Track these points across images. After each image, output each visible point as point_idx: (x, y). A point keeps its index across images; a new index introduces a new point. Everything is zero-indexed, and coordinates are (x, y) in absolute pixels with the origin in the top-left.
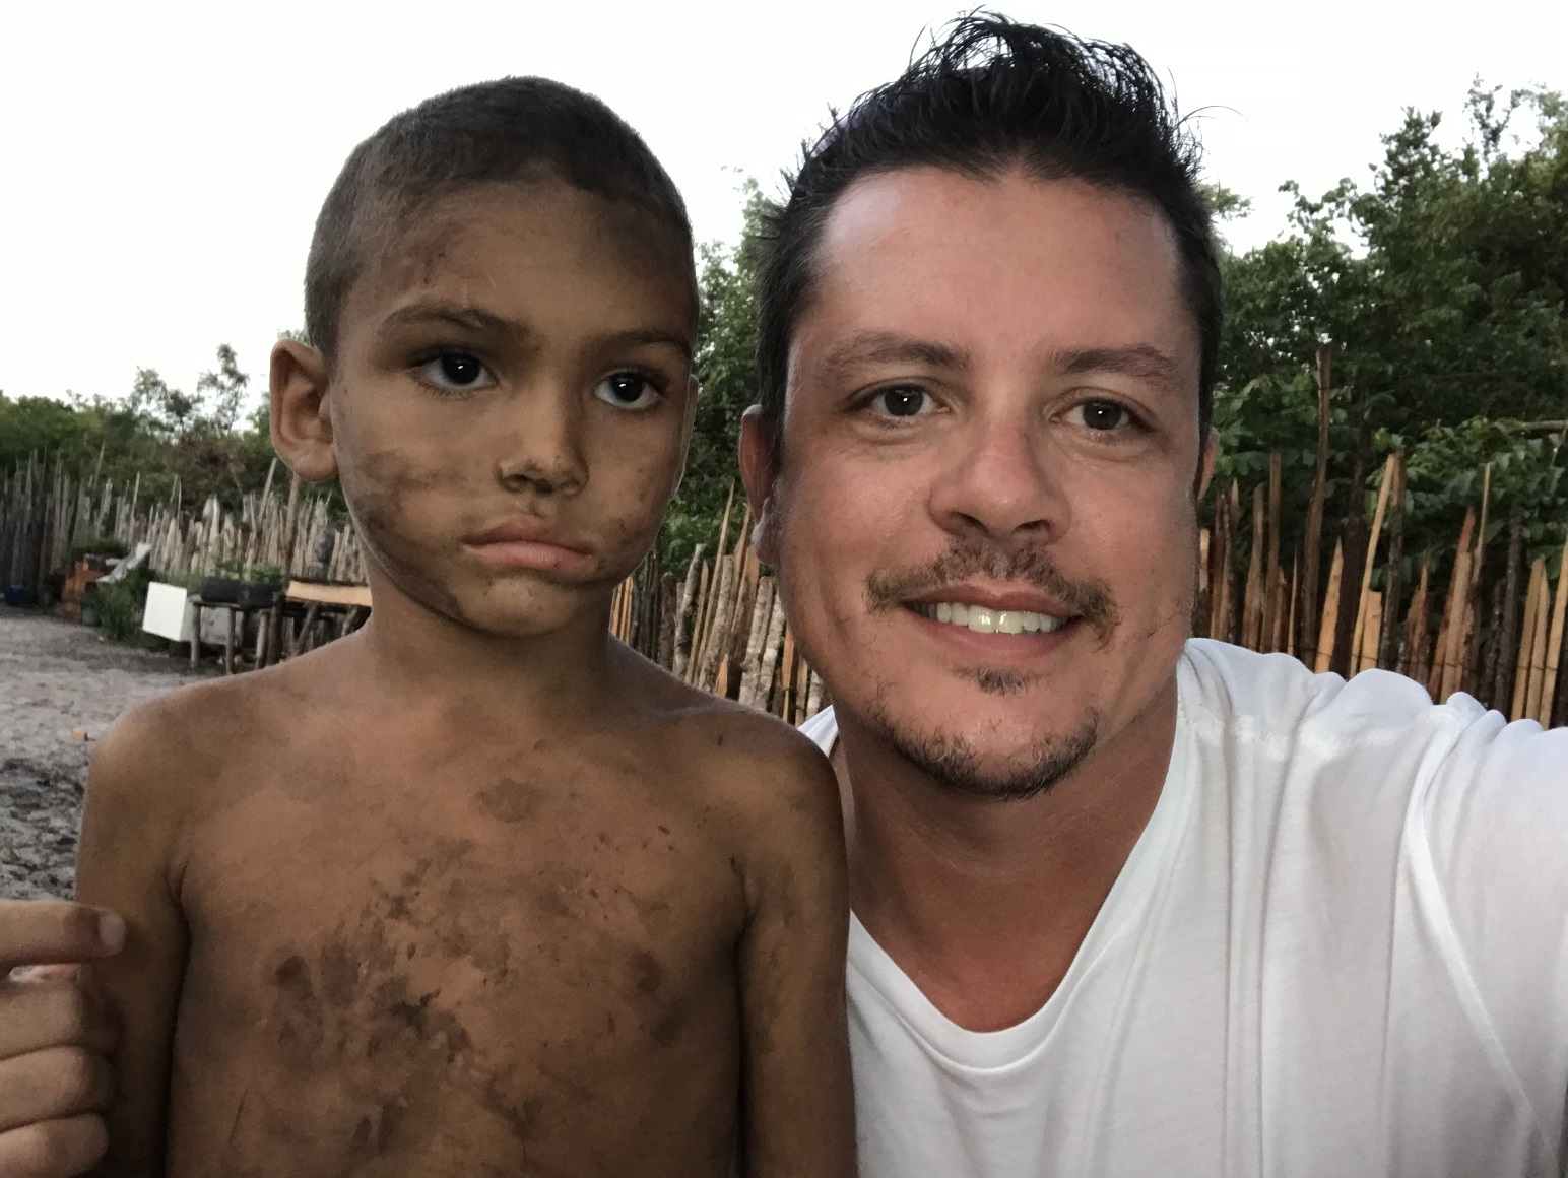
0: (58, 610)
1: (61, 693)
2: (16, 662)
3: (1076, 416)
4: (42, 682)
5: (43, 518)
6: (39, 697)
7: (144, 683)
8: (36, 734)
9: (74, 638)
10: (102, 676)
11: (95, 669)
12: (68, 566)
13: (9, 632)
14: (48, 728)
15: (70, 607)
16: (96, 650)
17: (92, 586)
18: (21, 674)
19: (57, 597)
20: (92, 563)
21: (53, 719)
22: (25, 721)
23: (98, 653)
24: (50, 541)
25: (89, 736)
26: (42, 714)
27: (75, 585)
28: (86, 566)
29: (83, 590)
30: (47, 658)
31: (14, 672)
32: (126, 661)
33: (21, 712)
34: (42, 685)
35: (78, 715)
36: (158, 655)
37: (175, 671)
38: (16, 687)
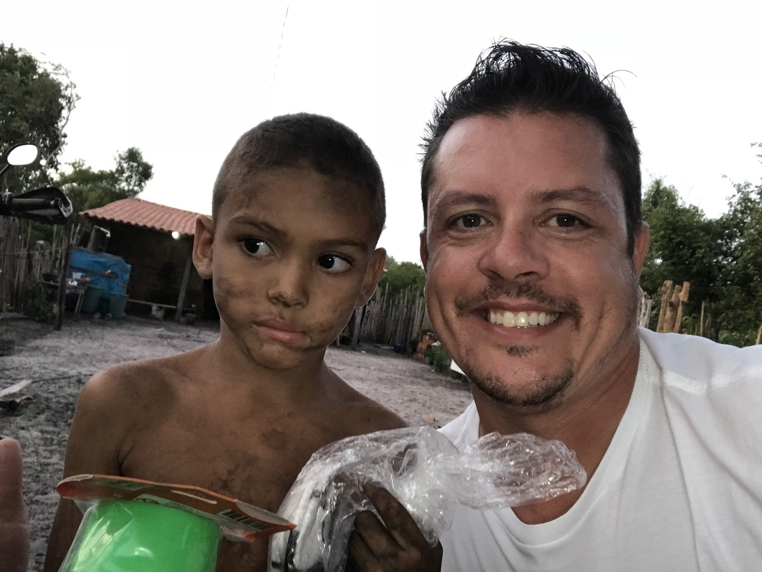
0: (414, 356)
1: (421, 396)
2: (401, 379)
3: (553, 222)
4: (413, 390)
5: (410, 315)
6: (412, 397)
7: (454, 395)
8: (414, 416)
9: (423, 370)
10: (436, 389)
11: (432, 385)
12: (420, 337)
13: (396, 365)
14: (419, 413)
15: (420, 355)
16: (432, 376)
17: (429, 347)
18: (403, 385)
19: (414, 350)
20: (430, 336)
21: (420, 409)
22: (409, 409)
23: (432, 378)
24: (413, 326)
25: (436, 419)
26: (415, 406)
27: (422, 346)
28: (427, 338)
29: (426, 348)
30: (412, 379)
31: (401, 384)
32: (444, 383)
33: (406, 404)
34: (413, 392)
35: (429, 408)
36: (457, 381)
37: (464, 390)
38: (402, 392)
